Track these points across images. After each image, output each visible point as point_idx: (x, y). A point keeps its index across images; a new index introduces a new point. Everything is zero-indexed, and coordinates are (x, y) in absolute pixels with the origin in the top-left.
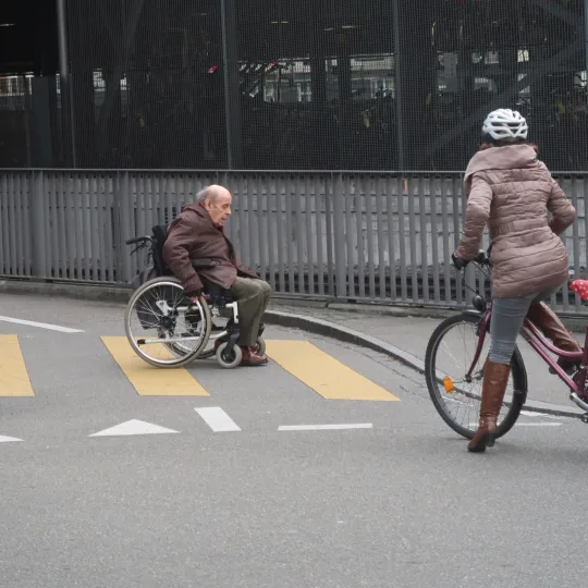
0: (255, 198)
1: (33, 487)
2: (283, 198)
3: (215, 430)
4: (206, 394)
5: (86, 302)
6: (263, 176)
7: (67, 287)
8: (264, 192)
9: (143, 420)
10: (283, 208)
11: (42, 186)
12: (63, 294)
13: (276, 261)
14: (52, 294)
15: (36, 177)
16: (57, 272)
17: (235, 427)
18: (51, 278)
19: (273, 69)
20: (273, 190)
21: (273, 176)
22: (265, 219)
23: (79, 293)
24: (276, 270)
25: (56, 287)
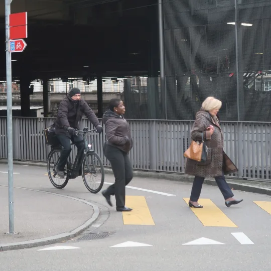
0: (251, 135)
1: (159, 268)
2: (264, 135)
3: (242, 244)
4: (236, 226)
5: (174, 182)
6: (255, 125)
7: (165, 174)
8: (255, 132)
9: (207, 238)
10: (264, 139)
11: (155, 127)
12: (164, 178)
13: (260, 164)
14: (159, 178)
15: (152, 123)
16: (161, 168)
17: (251, 242)
18: (158, 170)
19: (259, 75)
20: (259, 132)
21: (260, 125)
22: (255, 145)
23: (172, 178)
24: (260, 169)
25: (160, 174)
